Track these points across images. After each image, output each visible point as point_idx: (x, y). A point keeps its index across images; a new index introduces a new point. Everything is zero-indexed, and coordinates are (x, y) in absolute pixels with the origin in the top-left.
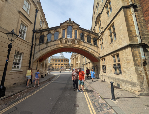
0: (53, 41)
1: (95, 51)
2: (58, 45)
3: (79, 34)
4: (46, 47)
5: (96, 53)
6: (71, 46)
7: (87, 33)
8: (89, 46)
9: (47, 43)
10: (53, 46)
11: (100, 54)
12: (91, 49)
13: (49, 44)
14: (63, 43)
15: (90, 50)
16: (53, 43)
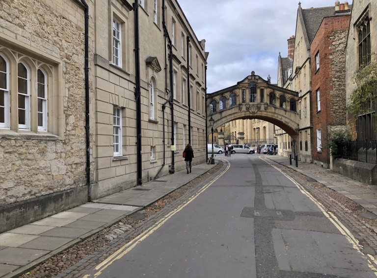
0: (229, 109)
1: (291, 120)
2: (236, 115)
3: (267, 95)
4: (221, 119)
5: (293, 124)
6: (256, 115)
7: (281, 93)
8: (282, 112)
9: (221, 112)
10: (230, 117)
11: (298, 125)
12: (286, 117)
13: (224, 114)
14: (244, 111)
15: (283, 118)
16: (230, 112)
